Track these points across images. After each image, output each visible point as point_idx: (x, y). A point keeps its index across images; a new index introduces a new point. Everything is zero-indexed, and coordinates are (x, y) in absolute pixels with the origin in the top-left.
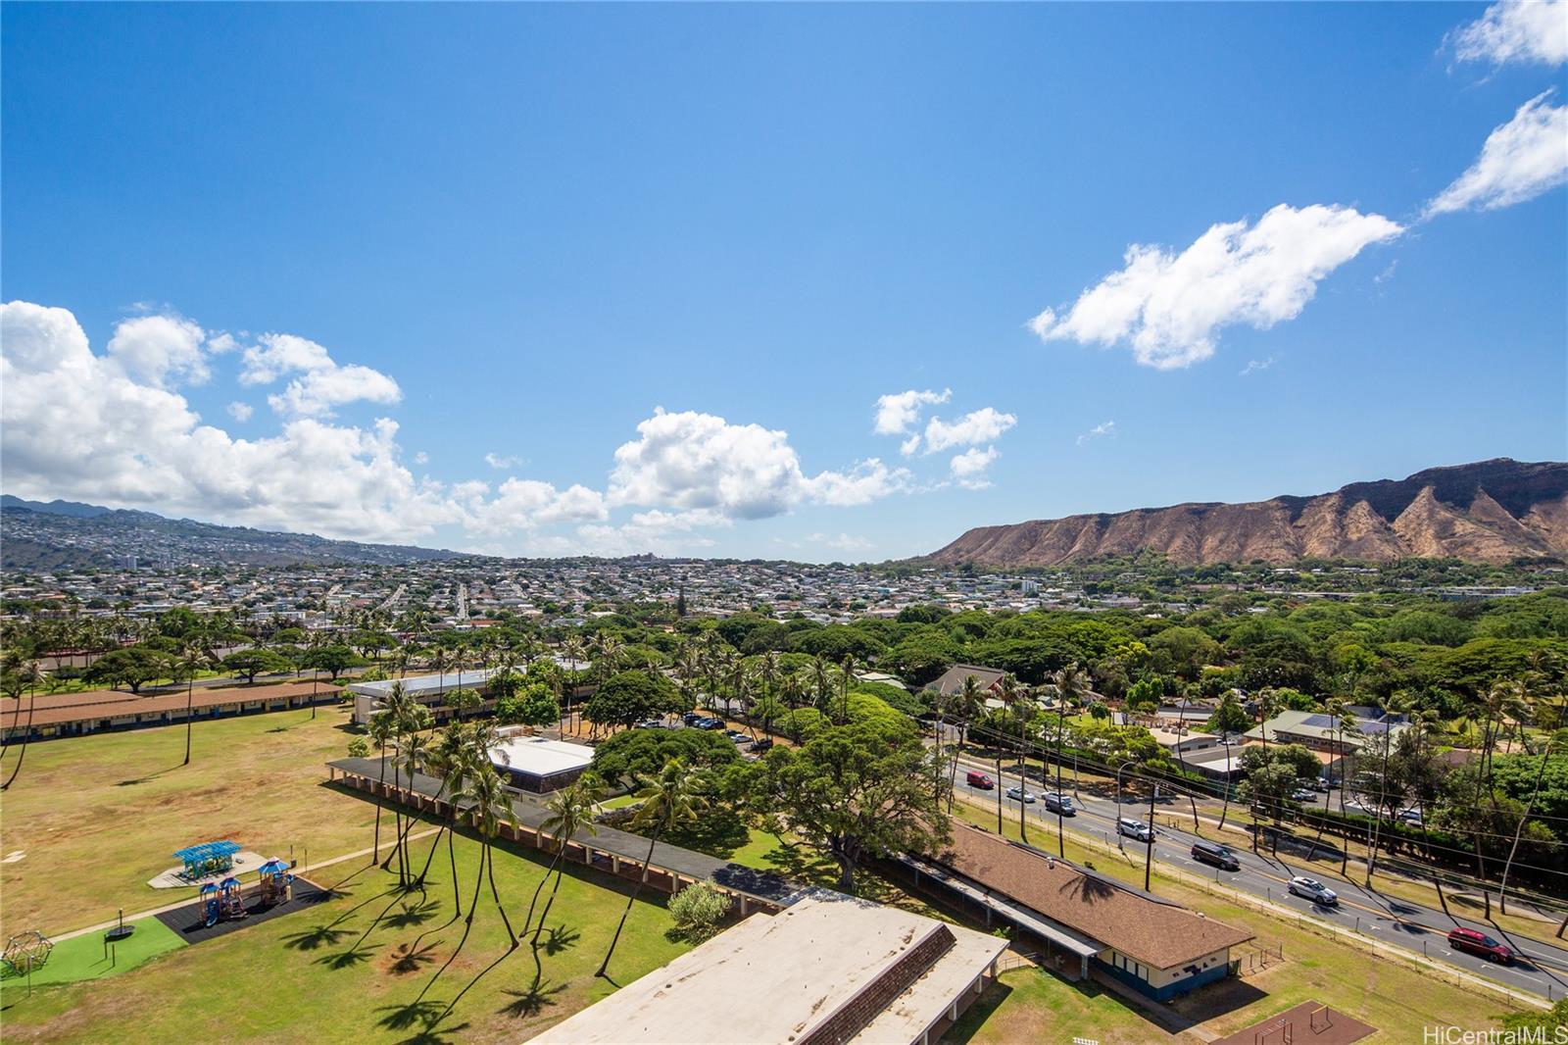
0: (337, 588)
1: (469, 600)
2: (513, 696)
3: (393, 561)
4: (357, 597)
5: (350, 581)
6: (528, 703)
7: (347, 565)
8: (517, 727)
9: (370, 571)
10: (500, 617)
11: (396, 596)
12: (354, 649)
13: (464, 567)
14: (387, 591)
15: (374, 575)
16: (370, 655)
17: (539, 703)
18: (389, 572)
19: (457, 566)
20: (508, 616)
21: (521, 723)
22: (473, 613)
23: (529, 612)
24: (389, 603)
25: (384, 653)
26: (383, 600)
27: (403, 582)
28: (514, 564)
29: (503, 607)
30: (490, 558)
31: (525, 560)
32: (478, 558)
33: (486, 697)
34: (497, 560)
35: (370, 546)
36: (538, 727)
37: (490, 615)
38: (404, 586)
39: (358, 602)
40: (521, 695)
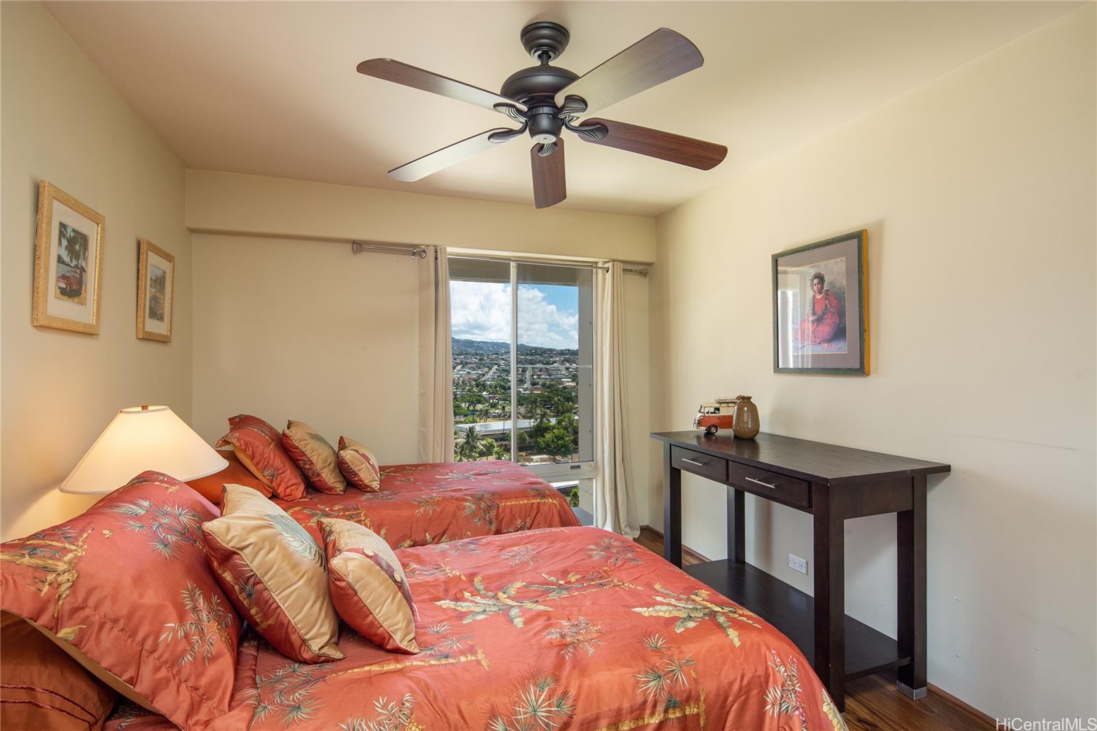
0: (459, 367)
1: (533, 376)
2: (544, 437)
3: (491, 351)
4: (469, 373)
5: (467, 363)
6: (553, 441)
7: (466, 354)
8: (545, 456)
9: (478, 357)
10: (549, 387)
11: (491, 373)
12: (463, 405)
13: (532, 355)
14: (486, 369)
15: (480, 360)
16: (471, 408)
17: (560, 442)
18: (488, 358)
19: (527, 355)
20: (553, 385)
21: (548, 454)
22: (534, 384)
23: (567, 384)
24: (487, 377)
25: (479, 407)
26: (484, 375)
27: (496, 364)
28: (562, 353)
29: (552, 380)
30: (548, 349)
31: (569, 350)
32: (541, 349)
33: (531, 437)
34: (551, 350)
35: (479, 342)
36: (558, 458)
37: (544, 385)
38: (496, 367)
39: (470, 376)
40: (548, 436)
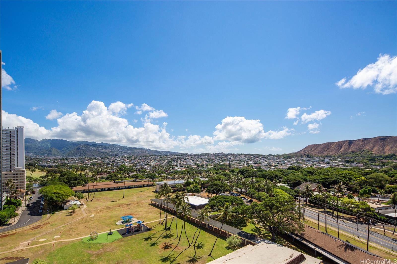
0: (153, 160)
1: (180, 163)
2: (190, 186)
3: (164, 154)
4: (157, 162)
5: (156, 159)
6: (193, 188)
7: (155, 156)
8: (191, 193)
9: (160, 157)
10: (187, 167)
11: (165, 162)
12: (156, 174)
13: (179, 156)
14: (163, 161)
15: (161, 158)
16: (159, 175)
17: (196, 188)
18: (164, 157)
19: (178, 156)
20: (189, 167)
21: (192, 192)
22: (181, 166)
23: (194, 166)
24: (163, 164)
25: (162, 175)
26: (162, 163)
27: (166, 159)
28: (190, 155)
29: (188, 165)
30: (185, 154)
31: (193, 154)
32: (183, 154)
33: (184, 186)
34: (187, 154)
35: (160, 151)
36: (195, 194)
37: (185, 167)
38: (167, 160)
39: (157, 164)
40: (192, 186)
